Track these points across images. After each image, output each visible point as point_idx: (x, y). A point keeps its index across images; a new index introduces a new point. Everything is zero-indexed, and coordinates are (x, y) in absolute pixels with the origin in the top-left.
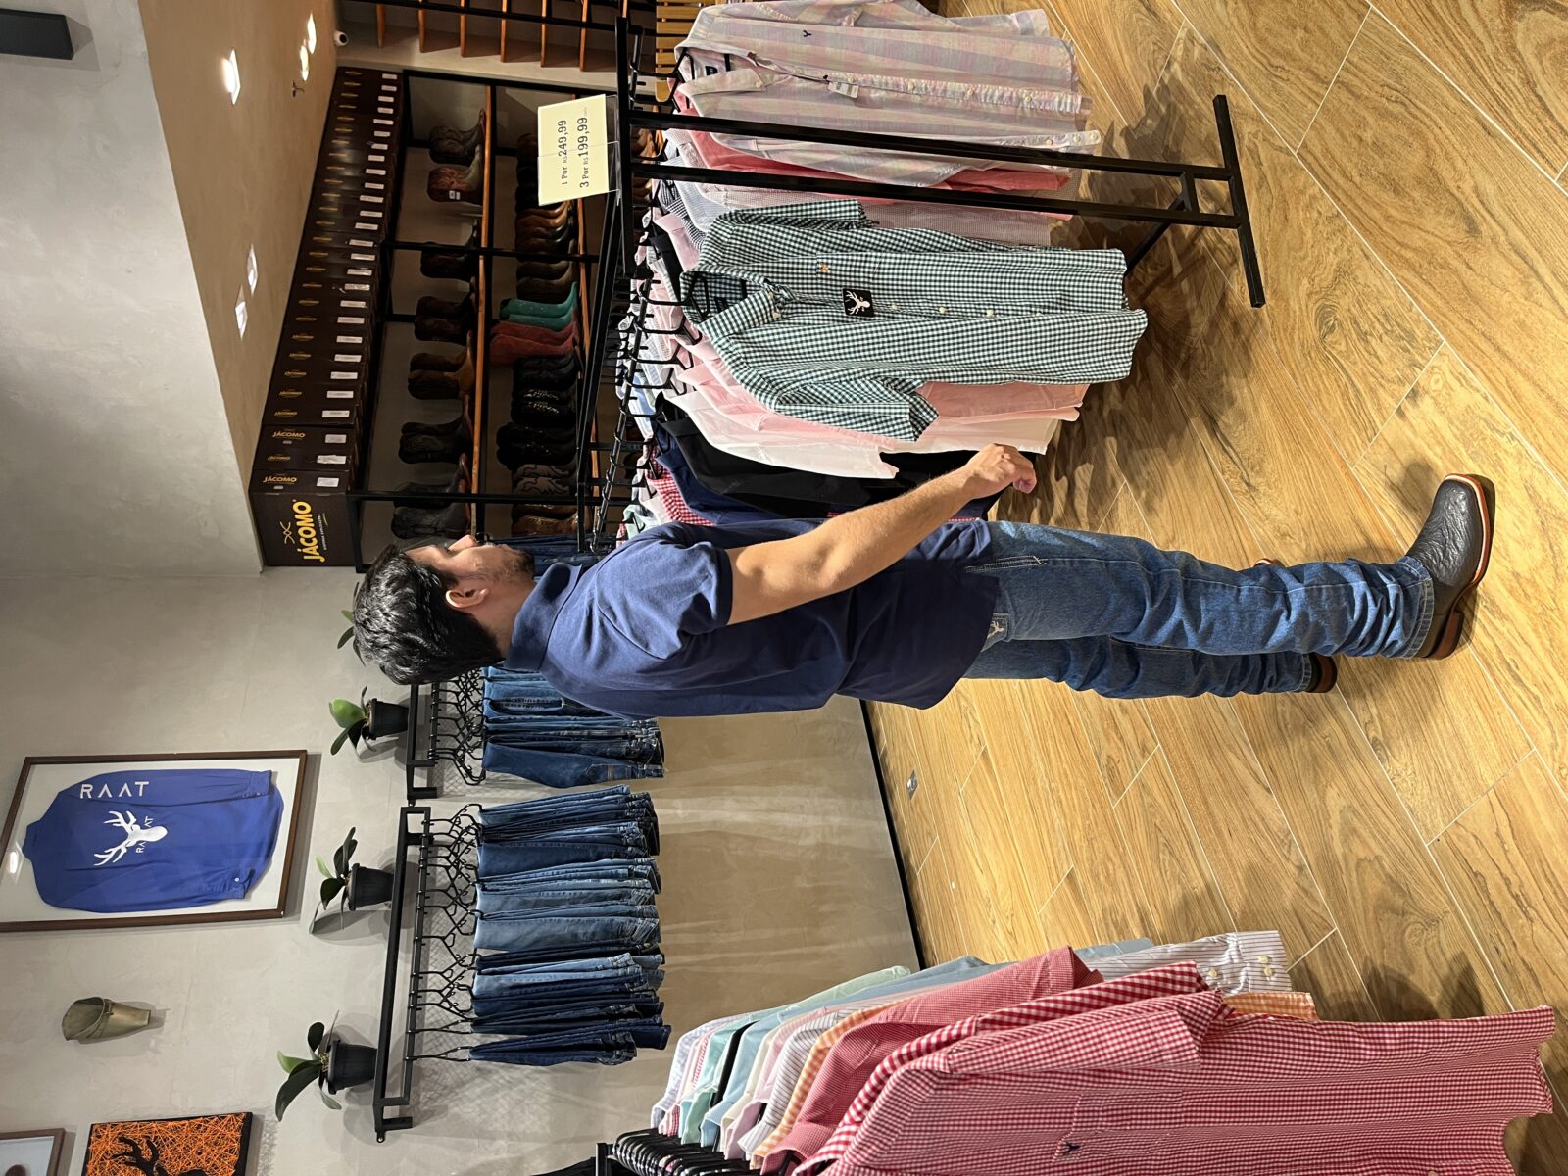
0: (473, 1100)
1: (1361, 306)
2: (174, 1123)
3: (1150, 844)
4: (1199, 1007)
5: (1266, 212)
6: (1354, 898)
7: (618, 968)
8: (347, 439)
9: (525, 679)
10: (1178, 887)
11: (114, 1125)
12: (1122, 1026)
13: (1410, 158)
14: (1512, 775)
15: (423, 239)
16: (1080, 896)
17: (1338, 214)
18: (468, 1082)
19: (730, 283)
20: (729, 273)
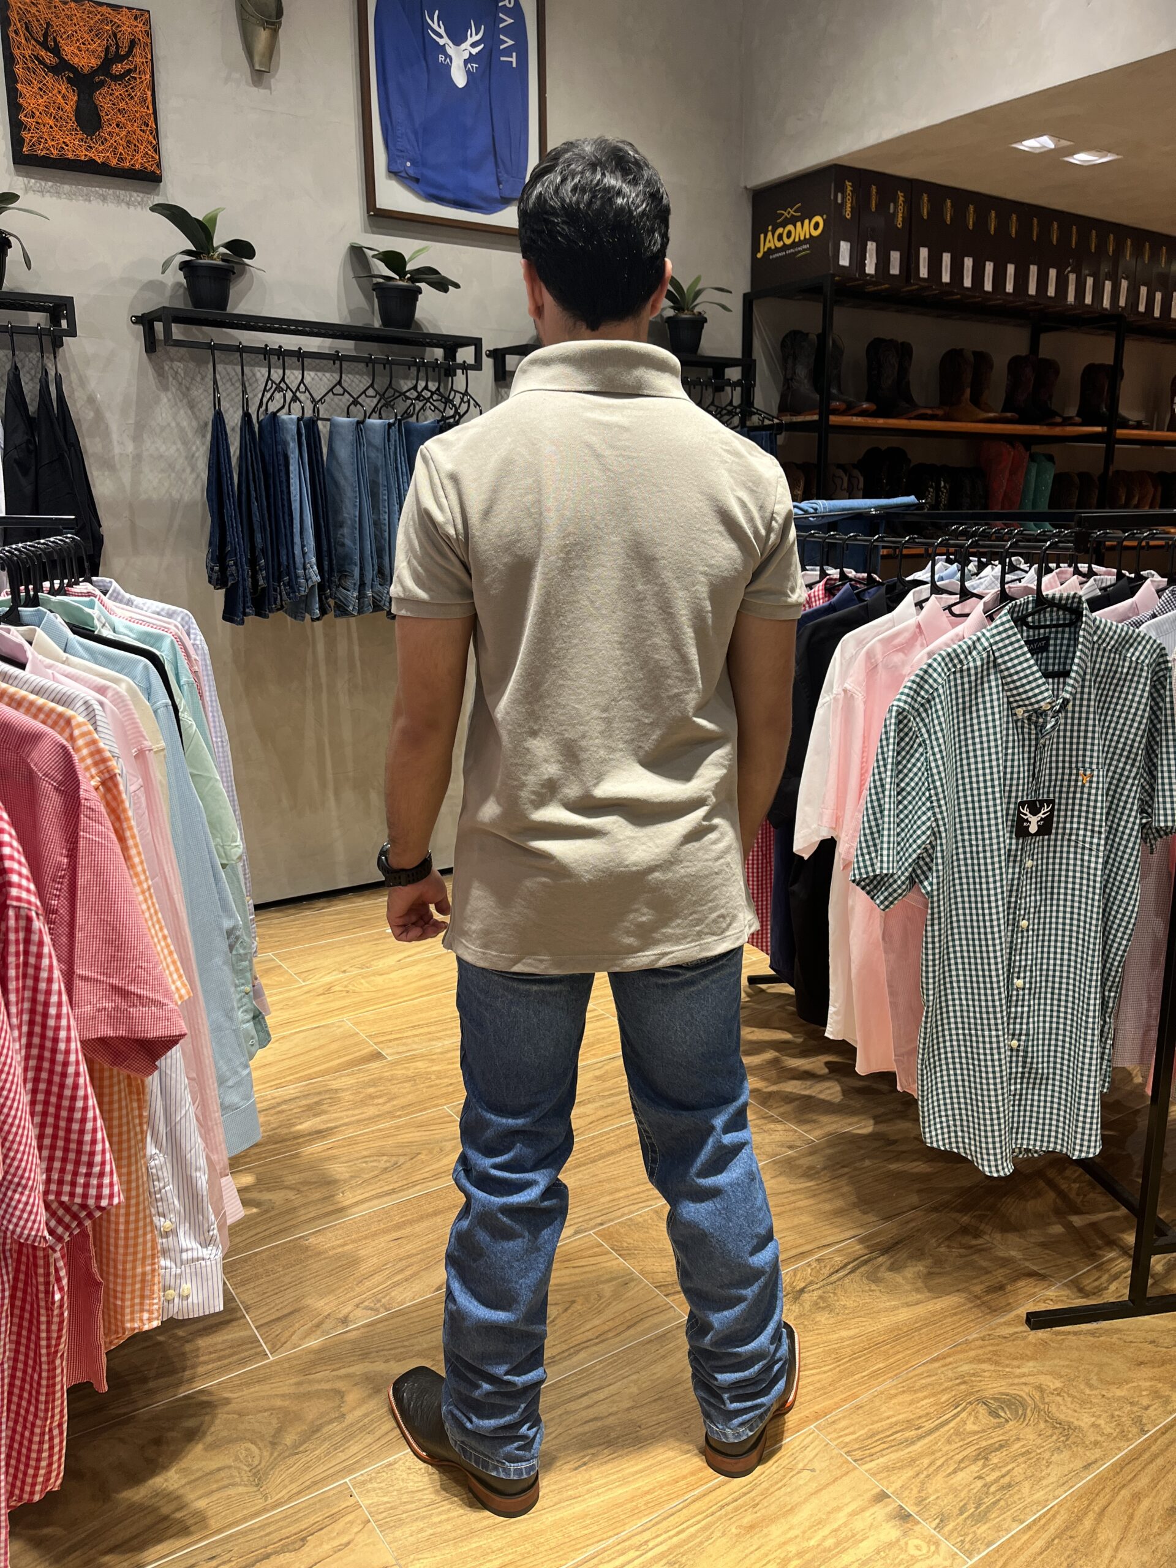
0: (174, 419)
1: (1023, 1454)
2: (150, 98)
3: (402, 1146)
5: (1150, 1338)
6: (301, 1383)
7: (304, 568)
8: (894, 276)
10: (347, 1175)
11: (148, 34)
15: (1126, 365)
16: (356, 1065)
17: (1145, 1432)
18: (193, 413)
19: (1066, 658)
20: (1078, 654)
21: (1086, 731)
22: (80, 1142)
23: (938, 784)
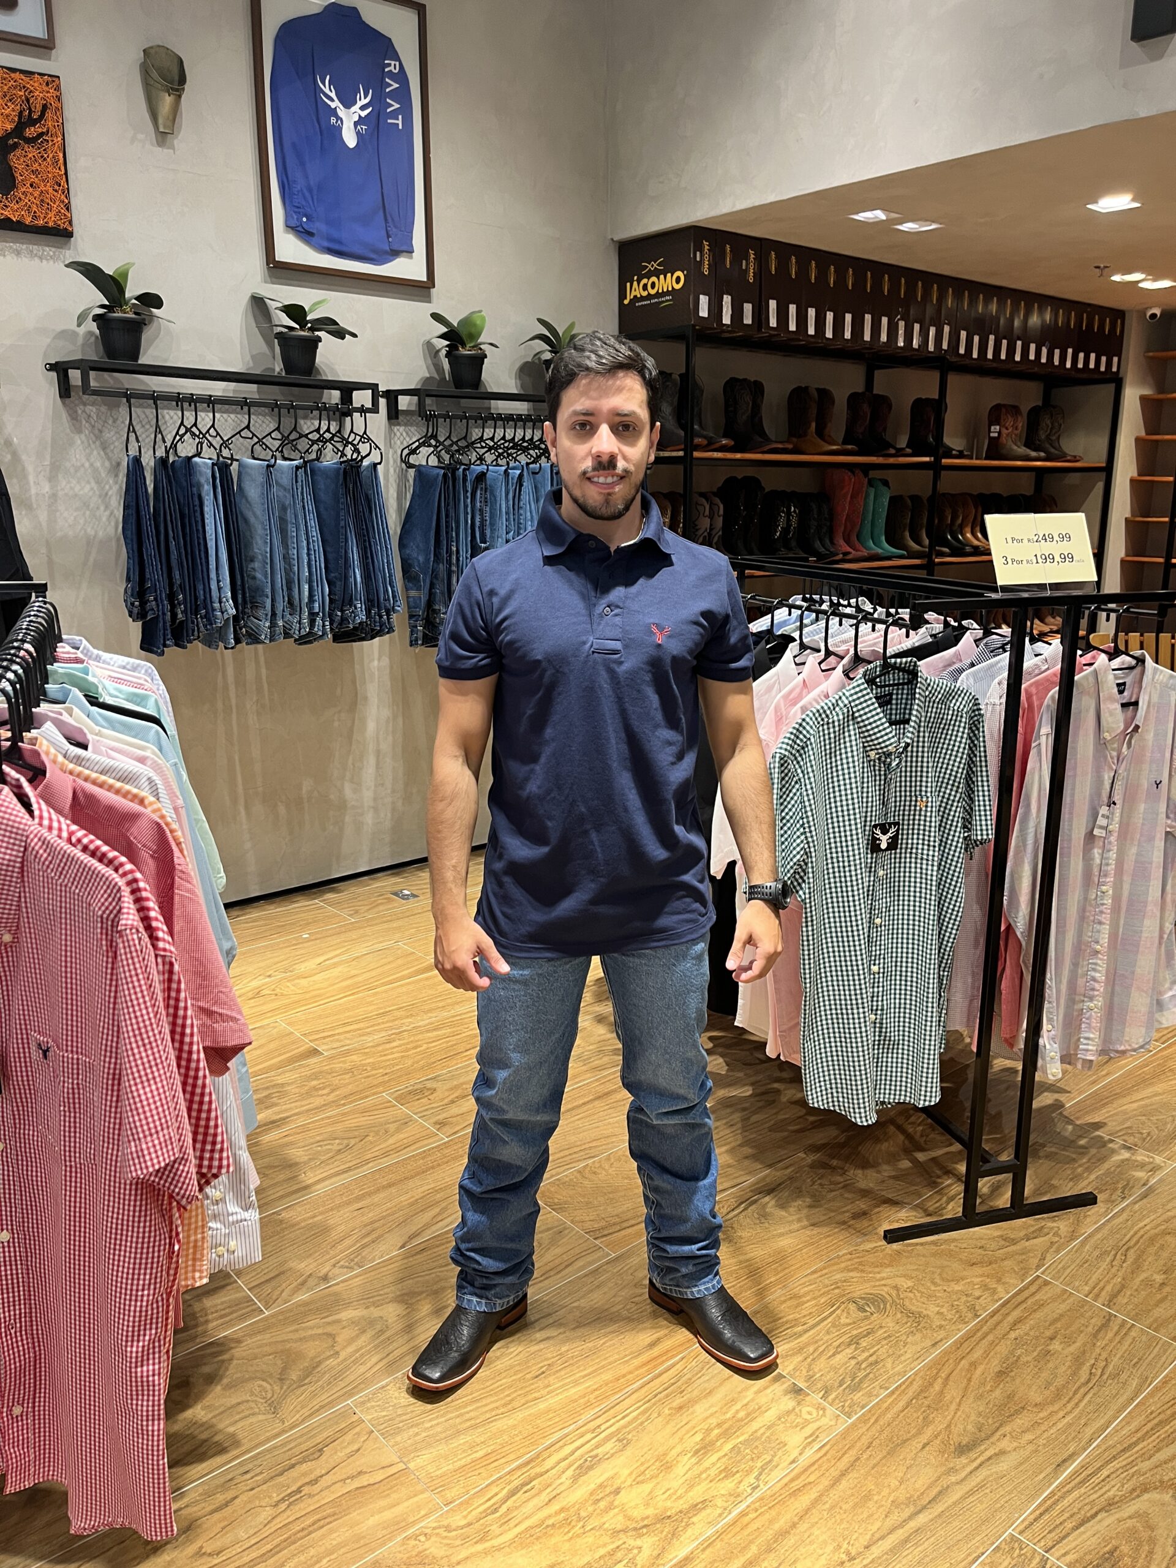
0: (88, 460)
1: (885, 1338)
2: (62, 161)
3: (350, 1130)
4: (182, 1179)
5: (979, 1245)
6: (297, 1330)
7: (220, 602)
8: (747, 325)
9: (507, 507)
10: (306, 1158)
11: (59, 98)
12: (164, 1102)
13: (1034, 1388)
14: (419, 1487)
15: (950, 400)
16: (296, 1062)
17: (978, 1316)
18: (106, 454)
19: (905, 709)
20: (916, 707)
21: (922, 767)
22: (207, 1127)
23: (809, 814)
